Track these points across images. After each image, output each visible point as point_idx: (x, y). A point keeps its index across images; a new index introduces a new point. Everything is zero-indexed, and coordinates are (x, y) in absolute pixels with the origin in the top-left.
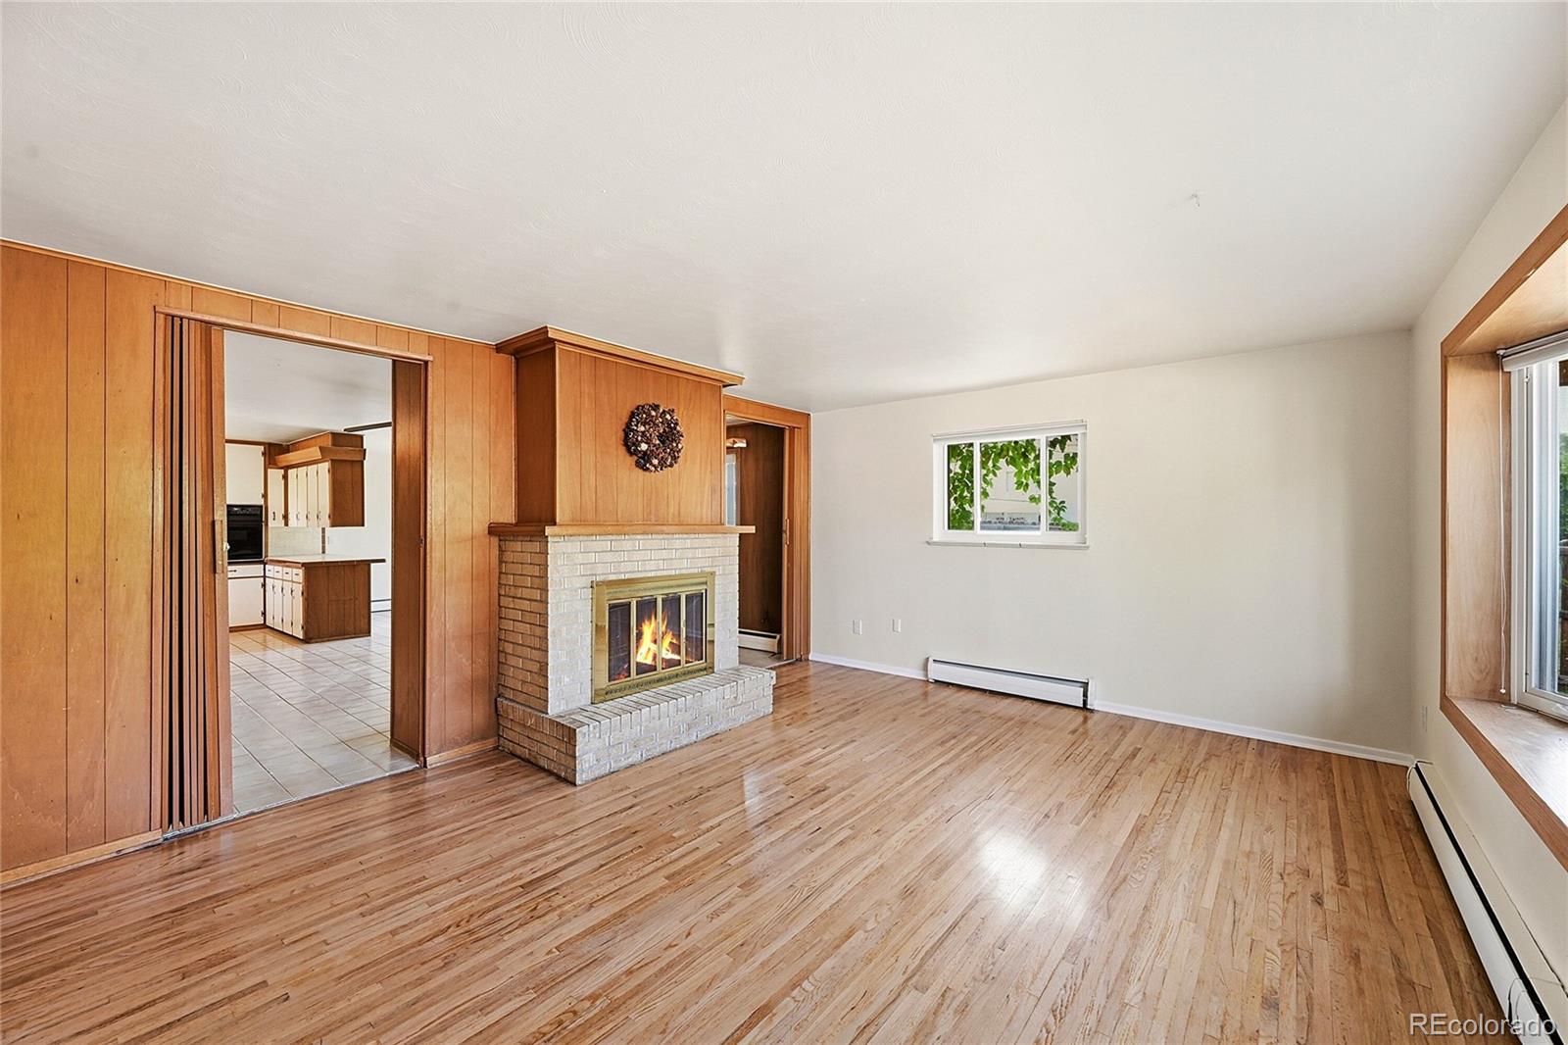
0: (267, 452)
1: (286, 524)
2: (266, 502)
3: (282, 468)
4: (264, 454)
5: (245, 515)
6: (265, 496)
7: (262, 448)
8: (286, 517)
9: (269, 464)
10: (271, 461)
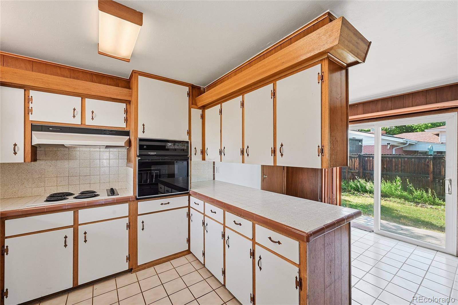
0: (191, 93)
1: (204, 159)
2: (190, 138)
3: (200, 108)
4: (189, 94)
5: (175, 150)
6: (189, 133)
7: (187, 89)
8: (203, 152)
9: (192, 104)
10: (193, 101)
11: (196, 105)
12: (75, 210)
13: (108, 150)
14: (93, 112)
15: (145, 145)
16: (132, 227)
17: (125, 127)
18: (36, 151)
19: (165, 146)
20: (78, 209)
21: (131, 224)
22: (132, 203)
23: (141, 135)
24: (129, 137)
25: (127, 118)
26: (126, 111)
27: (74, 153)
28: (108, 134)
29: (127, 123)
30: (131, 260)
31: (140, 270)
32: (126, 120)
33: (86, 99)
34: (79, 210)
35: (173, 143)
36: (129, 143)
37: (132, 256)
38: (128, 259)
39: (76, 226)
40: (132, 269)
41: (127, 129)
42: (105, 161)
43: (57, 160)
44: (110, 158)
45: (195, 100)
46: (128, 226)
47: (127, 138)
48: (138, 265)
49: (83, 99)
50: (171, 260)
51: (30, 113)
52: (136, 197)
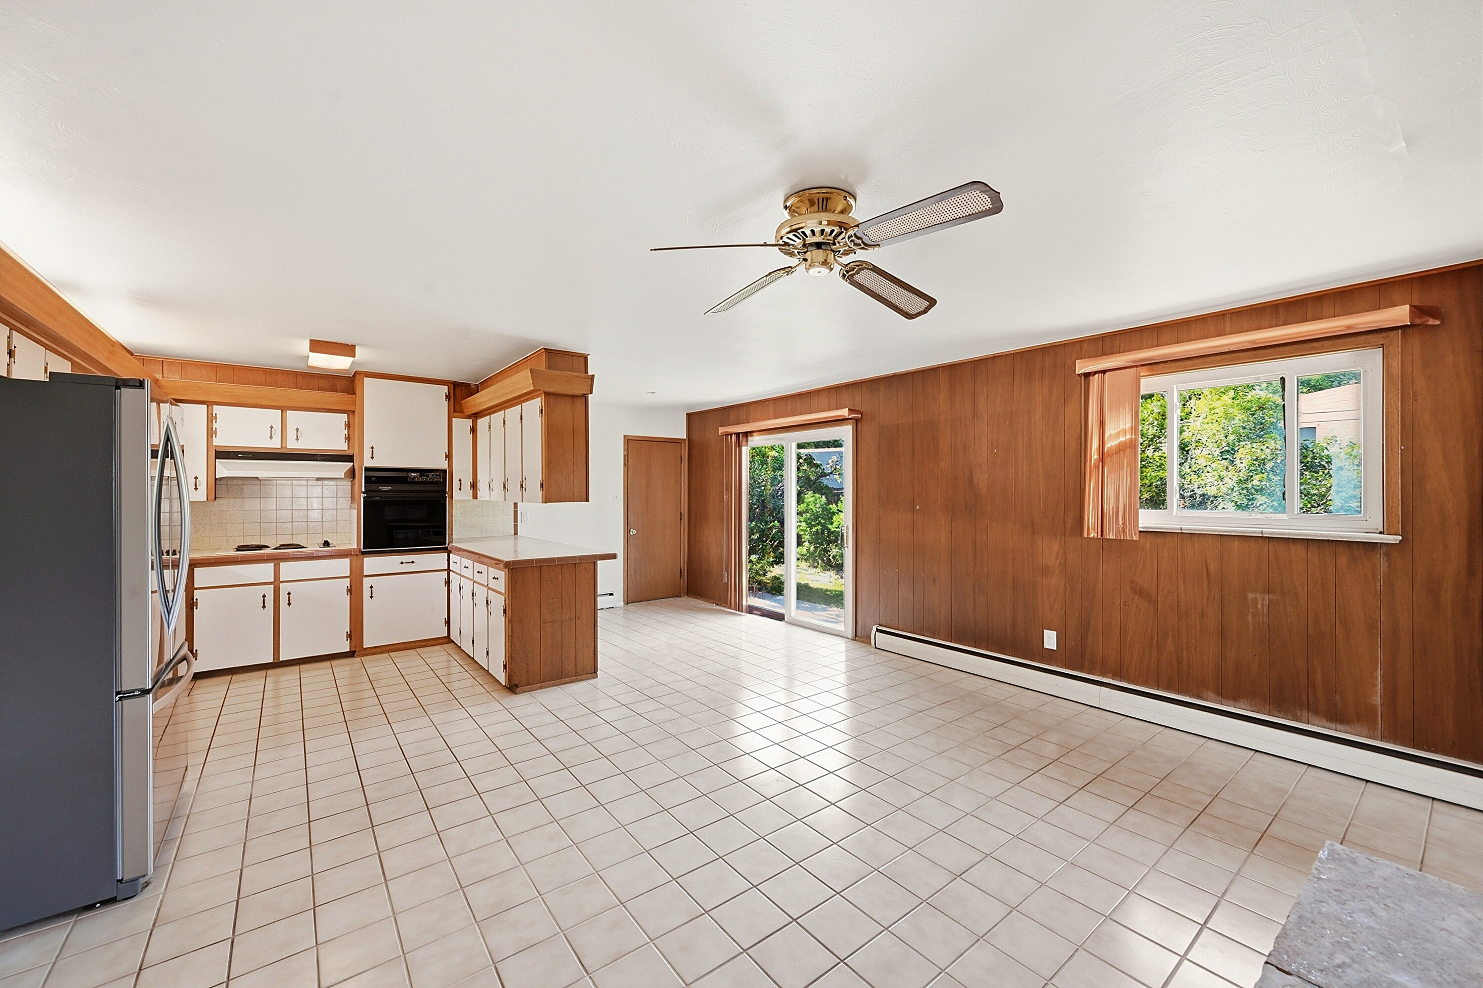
0: (452, 395)
1: (475, 497)
2: (450, 465)
3: (469, 417)
4: (448, 397)
5: (424, 483)
6: (449, 456)
7: (445, 389)
8: (474, 486)
9: (454, 412)
10: (456, 406)
11: (462, 412)
12: (276, 562)
13: (320, 483)
14: (297, 430)
15: (374, 477)
16: (355, 592)
17: (347, 449)
19: (406, 478)
20: (279, 561)
21: (354, 587)
22: (355, 558)
23: (368, 463)
24: (352, 464)
25: (349, 435)
26: (348, 426)
28: (319, 461)
29: (349, 442)
30: (353, 638)
31: (367, 655)
32: (348, 438)
33: (288, 411)
34: (281, 563)
35: (419, 473)
36: (352, 474)
37: (355, 632)
38: (349, 636)
39: (276, 583)
40: (355, 652)
41: (350, 453)
42: (315, 500)
43: (243, 498)
44: (324, 496)
45: (461, 405)
46: (350, 591)
47: (349, 465)
48: (364, 647)
49: (284, 412)
50: (418, 648)
51: (214, 435)
52: (360, 550)
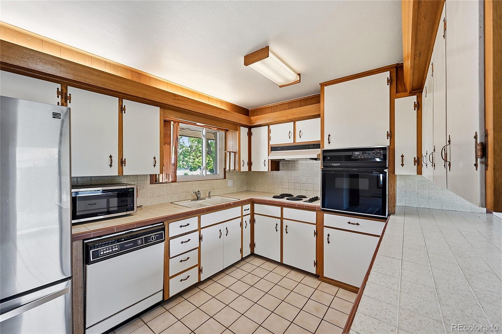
1: (419, 172)
6: (391, 135)
7: (387, 74)
8: (418, 162)
9: (397, 93)
12: (282, 207)
14: (300, 132)
15: (328, 156)
16: (319, 234)
18: (279, 164)
19: (351, 156)
21: (318, 232)
22: (319, 213)
23: (327, 147)
24: (319, 149)
27: (297, 165)
31: (326, 281)
33: (296, 122)
35: (361, 152)
37: (319, 264)
38: (316, 264)
39: (282, 219)
40: (319, 276)
43: (288, 170)
48: (324, 275)
51: (270, 139)
52: (321, 207)
